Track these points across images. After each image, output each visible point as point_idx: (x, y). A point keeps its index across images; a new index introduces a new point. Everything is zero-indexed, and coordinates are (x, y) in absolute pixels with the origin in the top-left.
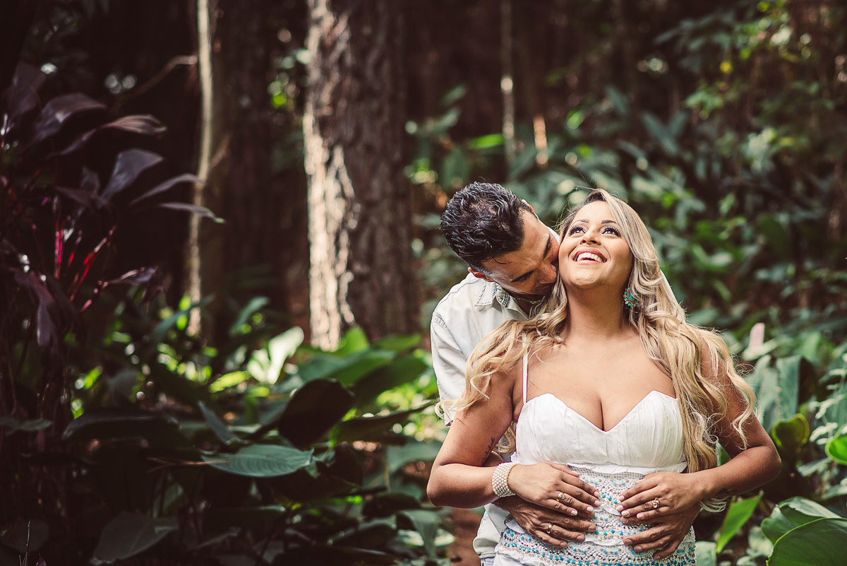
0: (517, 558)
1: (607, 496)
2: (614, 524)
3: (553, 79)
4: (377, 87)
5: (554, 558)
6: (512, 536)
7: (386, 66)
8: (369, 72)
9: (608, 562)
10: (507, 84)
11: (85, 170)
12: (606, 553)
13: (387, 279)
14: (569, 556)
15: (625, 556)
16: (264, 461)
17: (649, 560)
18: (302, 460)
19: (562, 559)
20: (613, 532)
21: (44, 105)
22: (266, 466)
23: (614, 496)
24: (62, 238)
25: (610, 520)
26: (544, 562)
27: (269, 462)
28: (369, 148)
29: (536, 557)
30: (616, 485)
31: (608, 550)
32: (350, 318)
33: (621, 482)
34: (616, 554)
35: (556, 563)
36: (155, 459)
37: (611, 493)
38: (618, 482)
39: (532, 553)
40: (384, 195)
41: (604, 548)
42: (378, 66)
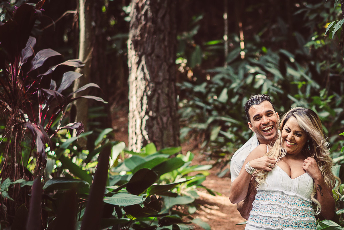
0: (254, 225)
1: (287, 202)
2: (288, 212)
3: (250, 9)
4: (163, 28)
5: (266, 224)
6: (252, 217)
7: (167, 17)
8: (159, 20)
9: (285, 225)
10: (225, 16)
11: (52, 81)
12: (284, 221)
13: (165, 119)
14: (272, 223)
15: (291, 223)
16: (124, 200)
17: (299, 225)
18: (138, 200)
19: (269, 224)
20: (288, 214)
21: (36, 54)
22: (125, 201)
23: (290, 202)
24: (41, 108)
25: (287, 210)
26: (263, 225)
27: (126, 200)
28: (158, 57)
29: (260, 224)
30: (291, 199)
31: (285, 220)
32: (147, 137)
33: (293, 198)
34: (288, 222)
35: (267, 225)
36: (80, 198)
37: (289, 201)
38: (292, 198)
39: (259, 223)
40: (164, 79)
41: (284, 220)
42: (163, 18)
